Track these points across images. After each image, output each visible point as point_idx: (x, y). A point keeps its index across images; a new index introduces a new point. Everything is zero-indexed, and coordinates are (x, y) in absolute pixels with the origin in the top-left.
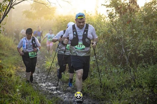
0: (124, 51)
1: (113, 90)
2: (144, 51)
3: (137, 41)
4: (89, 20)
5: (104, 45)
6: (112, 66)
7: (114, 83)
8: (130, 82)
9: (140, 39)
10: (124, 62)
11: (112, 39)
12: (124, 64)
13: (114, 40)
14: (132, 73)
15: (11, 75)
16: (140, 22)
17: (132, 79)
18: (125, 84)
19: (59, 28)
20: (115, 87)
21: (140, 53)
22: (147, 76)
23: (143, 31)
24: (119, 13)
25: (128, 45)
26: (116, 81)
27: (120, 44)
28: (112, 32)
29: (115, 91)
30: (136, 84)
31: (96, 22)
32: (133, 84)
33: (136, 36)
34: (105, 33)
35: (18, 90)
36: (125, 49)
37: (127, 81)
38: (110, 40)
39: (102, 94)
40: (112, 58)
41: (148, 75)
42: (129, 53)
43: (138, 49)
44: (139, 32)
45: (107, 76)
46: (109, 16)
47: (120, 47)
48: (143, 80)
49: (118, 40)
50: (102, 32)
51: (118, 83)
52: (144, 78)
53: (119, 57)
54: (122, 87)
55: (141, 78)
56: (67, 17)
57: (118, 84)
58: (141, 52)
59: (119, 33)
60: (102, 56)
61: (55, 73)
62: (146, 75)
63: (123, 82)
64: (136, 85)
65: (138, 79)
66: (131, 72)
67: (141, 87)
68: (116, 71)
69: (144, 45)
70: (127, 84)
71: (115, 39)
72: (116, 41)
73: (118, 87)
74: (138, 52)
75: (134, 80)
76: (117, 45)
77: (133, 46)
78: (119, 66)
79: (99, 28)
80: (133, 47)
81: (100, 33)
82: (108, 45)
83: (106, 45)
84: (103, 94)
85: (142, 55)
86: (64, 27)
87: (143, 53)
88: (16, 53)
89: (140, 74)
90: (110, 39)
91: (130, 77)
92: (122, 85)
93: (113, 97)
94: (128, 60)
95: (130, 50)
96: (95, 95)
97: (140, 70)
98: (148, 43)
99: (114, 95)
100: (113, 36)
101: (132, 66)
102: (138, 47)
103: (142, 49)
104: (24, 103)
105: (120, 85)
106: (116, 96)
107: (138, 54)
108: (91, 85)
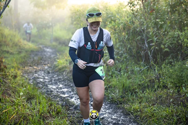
0: (147, 46)
1: (133, 92)
3: (162, 33)
4: (108, 9)
5: (125, 39)
6: (134, 64)
7: (135, 84)
8: (154, 82)
9: (165, 31)
10: (148, 59)
11: (134, 31)
12: (147, 60)
14: (156, 71)
15: (15, 77)
16: (167, 11)
17: (156, 78)
18: (148, 85)
19: (73, 19)
20: (136, 89)
21: (165, 47)
22: (173, 75)
23: (168, 22)
25: (151, 38)
26: (137, 81)
27: (143, 38)
28: (133, 23)
29: (136, 92)
30: (160, 84)
31: (116, 11)
32: (157, 84)
33: (161, 26)
34: (125, 24)
35: (21, 94)
36: (149, 43)
37: (150, 80)
38: (132, 32)
39: (120, 96)
40: (135, 54)
41: (174, 73)
42: (154, 47)
43: (163, 42)
44: (165, 23)
45: (128, 75)
47: (142, 40)
48: (168, 79)
49: (141, 33)
50: (122, 23)
51: (139, 83)
52: (170, 77)
53: (142, 53)
54: (143, 88)
55: (167, 76)
57: (140, 85)
58: (167, 46)
59: (142, 24)
60: (122, 52)
61: (68, 73)
62: (172, 73)
63: (146, 82)
64: (161, 86)
65: (163, 78)
66: (155, 70)
67: (165, 87)
68: (138, 69)
69: (170, 37)
70: (151, 85)
71: (137, 32)
72: (138, 34)
73: (139, 88)
74: (162, 46)
75: (159, 80)
76: (139, 39)
77: (157, 39)
78: (142, 63)
79: (119, 19)
80: (158, 40)
81: (120, 25)
82: (129, 39)
83: (127, 38)
84: (121, 96)
85: (167, 50)
86: (77, 18)
87: (169, 47)
88: (23, 50)
89: (165, 73)
90: (131, 31)
91: (154, 76)
92: (144, 86)
93: (133, 100)
94: (152, 56)
95: (153, 44)
96: (112, 98)
97: (165, 67)
98: (175, 36)
99: (134, 97)
100: (134, 28)
101: (156, 63)
102: (163, 40)
103: (168, 42)
104: (28, 109)
105: (142, 85)
106: (136, 98)
107: (163, 49)
108: (108, 87)
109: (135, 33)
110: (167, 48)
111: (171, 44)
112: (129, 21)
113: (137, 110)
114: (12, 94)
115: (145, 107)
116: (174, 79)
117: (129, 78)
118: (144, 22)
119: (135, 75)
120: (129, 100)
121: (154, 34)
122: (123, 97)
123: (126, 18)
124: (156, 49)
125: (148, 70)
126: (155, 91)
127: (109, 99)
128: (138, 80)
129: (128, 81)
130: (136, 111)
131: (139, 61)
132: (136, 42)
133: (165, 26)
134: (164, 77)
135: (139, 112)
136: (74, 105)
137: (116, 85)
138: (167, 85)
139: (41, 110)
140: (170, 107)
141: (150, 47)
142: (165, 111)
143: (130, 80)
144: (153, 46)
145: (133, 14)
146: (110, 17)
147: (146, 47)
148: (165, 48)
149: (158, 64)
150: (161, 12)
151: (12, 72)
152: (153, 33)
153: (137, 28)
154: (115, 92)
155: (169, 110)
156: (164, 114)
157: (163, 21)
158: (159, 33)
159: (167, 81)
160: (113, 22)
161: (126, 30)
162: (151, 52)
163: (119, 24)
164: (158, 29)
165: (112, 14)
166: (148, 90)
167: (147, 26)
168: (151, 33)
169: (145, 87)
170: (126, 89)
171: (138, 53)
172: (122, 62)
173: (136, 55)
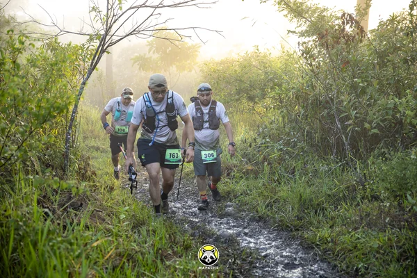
0: (339, 126)
1: (319, 208)
2: (381, 124)
3: (364, 102)
4: (267, 65)
5: (299, 116)
6: (318, 159)
7: (321, 194)
8: (356, 190)
9: (371, 98)
10: (343, 149)
11: (315, 101)
12: (341, 152)
13: (320, 105)
14: (358, 170)
15: (112, 189)
16: (372, 63)
17: (358, 182)
18: (344, 195)
20: (323, 202)
23: (375, 82)
24: (322, 45)
25: (346, 112)
26: (325, 188)
27: (332, 112)
28: (313, 87)
29: (323, 209)
30: (365, 192)
31: (282, 69)
32: (361, 193)
33: (364, 91)
34: (299, 91)
35: (123, 216)
36: (342, 121)
37: (348, 187)
38: (312, 104)
39: (295, 217)
40: (318, 142)
41: (390, 173)
42: (351, 127)
43: (368, 118)
44: (370, 84)
45: (307, 179)
46: (303, 55)
47: (331, 117)
48: (381, 184)
49: (327, 104)
50: (293, 88)
51: (329, 192)
52: (383, 180)
53: (332, 140)
54: (336, 200)
55: (378, 179)
56: (222, 63)
57: (329, 196)
58: (375, 125)
59: (328, 88)
60: (296, 140)
62: (386, 173)
63: (341, 189)
64: (367, 196)
65: (372, 182)
66: (355, 169)
67: (375, 198)
68: (326, 168)
69: (380, 110)
70: (350, 195)
71: (321, 102)
72: (323, 106)
73: (329, 202)
74: (367, 125)
75: (364, 186)
76: (325, 115)
77: (356, 113)
78: (332, 157)
79: (287, 81)
80: (358, 115)
81: (290, 91)
82: (307, 116)
83: (303, 115)
84: (297, 216)
85: (375, 131)
86: (214, 83)
87: (378, 126)
89: (375, 172)
90: (310, 101)
91: (355, 179)
92: (337, 197)
93: (319, 222)
94: (349, 145)
95: (350, 122)
96: (281, 221)
97: (373, 163)
98: (389, 106)
99: (320, 218)
100: (315, 95)
101: (358, 155)
102: (368, 114)
103: (377, 118)
104: (135, 242)
105: (334, 196)
106: (324, 220)
107: (369, 130)
108: (272, 201)
109: (318, 104)
110: (375, 128)
111: (383, 121)
112: (305, 85)
113: (327, 240)
114: (107, 218)
115: (341, 233)
116: (390, 183)
117: (309, 184)
118: (331, 85)
119: (321, 178)
120: (311, 223)
121: (351, 104)
122: (300, 219)
123: (300, 80)
124: (356, 130)
125: (343, 170)
126: (358, 205)
127: (275, 222)
128: (325, 186)
129: (308, 190)
130: (324, 241)
131: (326, 154)
132: (320, 121)
133: (369, 90)
134: (373, 180)
135: (330, 244)
136: (213, 235)
137: (287, 198)
138: (378, 194)
139: (157, 244)
140: (385, 231)
141: (345, 128)
142: (376, 240)
143: (312, 188)
144: (350, 125)
145: (312, 71)
146: (271, 80)
147: (337, 127)
148: (372, 128)
149: (360, 158)
150: (363, 65)
151: (105, 182)
152: (349, 102)
153: (320, 95)
154: (286, 210)
155: (383, 237)
156: (375, 244)
157: (367, 81)
158: (360, 102)
159: (377, 187)
160: (277, 88)
161: (301, 101)
162: (346, 138)
163: (288, 90)
164: (358, 96)
165: (275, 73)
166: (344, 205)
167: (339, 92)
168: (345, 103)
169: (339, 200)
170: (305, 205)
171: (323, 139)
172: (297, 157)
173: (320, 145)
